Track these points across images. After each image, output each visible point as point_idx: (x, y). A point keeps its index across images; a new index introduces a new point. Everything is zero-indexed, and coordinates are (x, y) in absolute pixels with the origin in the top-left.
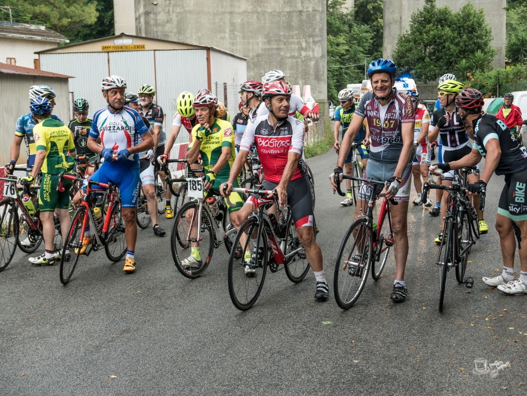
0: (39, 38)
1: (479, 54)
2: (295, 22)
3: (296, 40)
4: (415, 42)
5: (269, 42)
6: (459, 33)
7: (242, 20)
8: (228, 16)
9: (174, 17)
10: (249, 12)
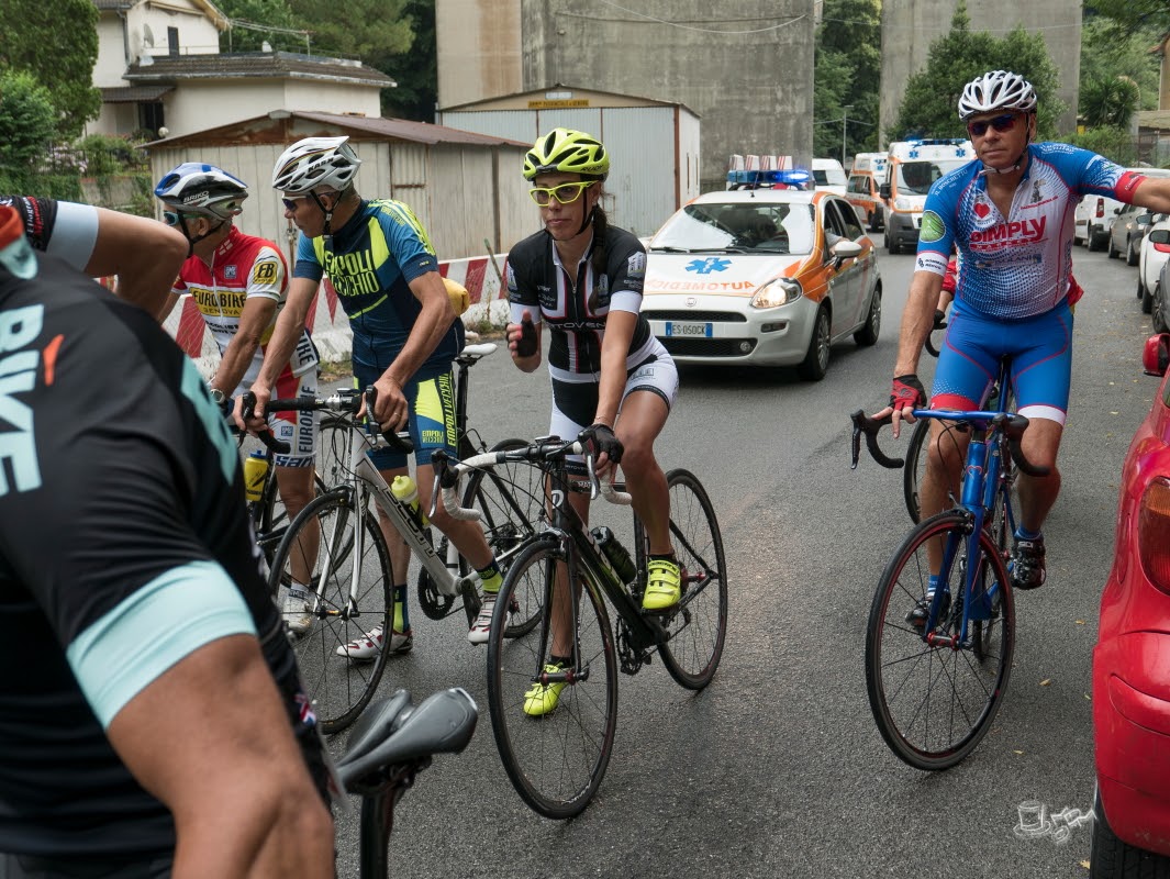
0: (356, 80)
2: (767, 60)
3: (768, 88)
4: (935, 87)
5: (728, 91)
7: (689, 57)
8: (667, 52)
9: (590, 55)
10: (700, 46)
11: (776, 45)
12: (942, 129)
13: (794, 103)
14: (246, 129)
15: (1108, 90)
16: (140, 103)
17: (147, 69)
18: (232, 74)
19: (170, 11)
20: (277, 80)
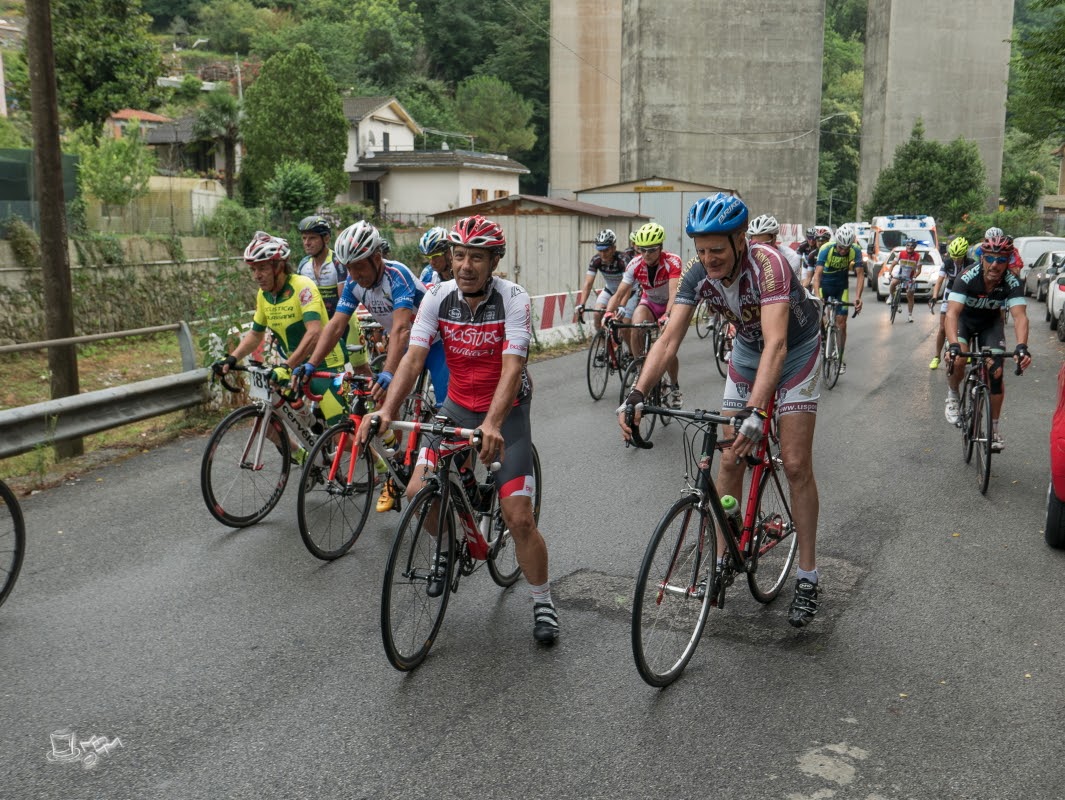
0: (504, 169)
1: (971, 193)
2: (786, 159)
3: (785, 178)
4: (899, 178)
5: (759, 180)
6: (949, 170)
7: (734, 157)
8: (719, 154)
9: (667, 154)
10: (741, 150)
11: (793, 150)
12: (903, 207)
13: (803, 189)
14: (492, 206)
15: (1022, 181)
16: (365, 182)
17: (370, 160)
18: (425, 164)
19: (385, 122)
20: (455, 168)
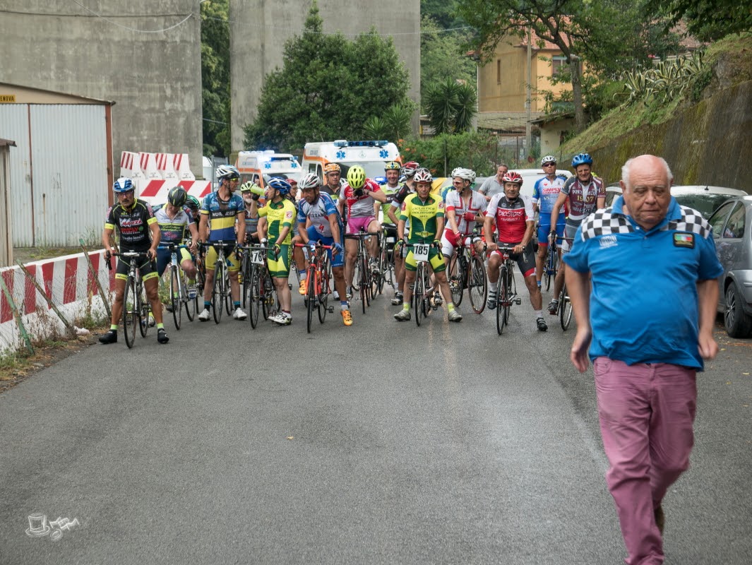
1: (396, 109)
2: (155, 57)
3: (157, 85)
4: (294, 86)
5: (116, 87)
6: (361, 76)
7: (76, 51)
8: (53, 46)
10: (87, 41)
11: (163, 43)
12: (303, 128)
13: (182, 102)
15: (449, 91)
